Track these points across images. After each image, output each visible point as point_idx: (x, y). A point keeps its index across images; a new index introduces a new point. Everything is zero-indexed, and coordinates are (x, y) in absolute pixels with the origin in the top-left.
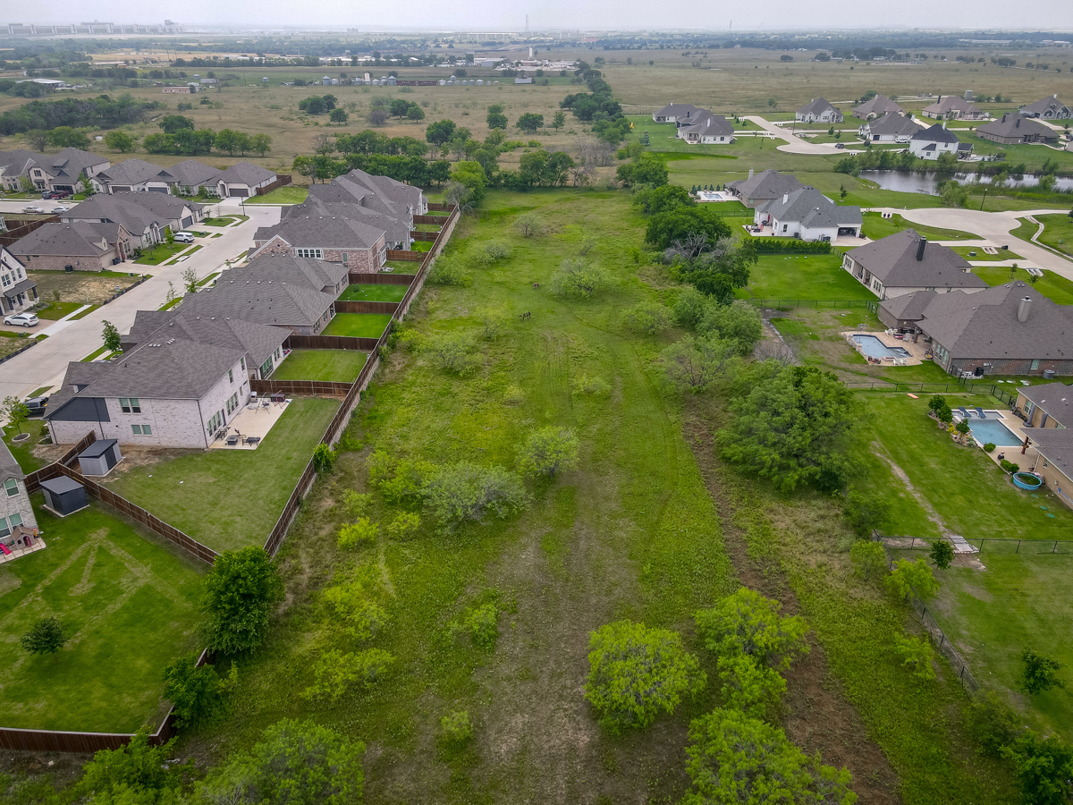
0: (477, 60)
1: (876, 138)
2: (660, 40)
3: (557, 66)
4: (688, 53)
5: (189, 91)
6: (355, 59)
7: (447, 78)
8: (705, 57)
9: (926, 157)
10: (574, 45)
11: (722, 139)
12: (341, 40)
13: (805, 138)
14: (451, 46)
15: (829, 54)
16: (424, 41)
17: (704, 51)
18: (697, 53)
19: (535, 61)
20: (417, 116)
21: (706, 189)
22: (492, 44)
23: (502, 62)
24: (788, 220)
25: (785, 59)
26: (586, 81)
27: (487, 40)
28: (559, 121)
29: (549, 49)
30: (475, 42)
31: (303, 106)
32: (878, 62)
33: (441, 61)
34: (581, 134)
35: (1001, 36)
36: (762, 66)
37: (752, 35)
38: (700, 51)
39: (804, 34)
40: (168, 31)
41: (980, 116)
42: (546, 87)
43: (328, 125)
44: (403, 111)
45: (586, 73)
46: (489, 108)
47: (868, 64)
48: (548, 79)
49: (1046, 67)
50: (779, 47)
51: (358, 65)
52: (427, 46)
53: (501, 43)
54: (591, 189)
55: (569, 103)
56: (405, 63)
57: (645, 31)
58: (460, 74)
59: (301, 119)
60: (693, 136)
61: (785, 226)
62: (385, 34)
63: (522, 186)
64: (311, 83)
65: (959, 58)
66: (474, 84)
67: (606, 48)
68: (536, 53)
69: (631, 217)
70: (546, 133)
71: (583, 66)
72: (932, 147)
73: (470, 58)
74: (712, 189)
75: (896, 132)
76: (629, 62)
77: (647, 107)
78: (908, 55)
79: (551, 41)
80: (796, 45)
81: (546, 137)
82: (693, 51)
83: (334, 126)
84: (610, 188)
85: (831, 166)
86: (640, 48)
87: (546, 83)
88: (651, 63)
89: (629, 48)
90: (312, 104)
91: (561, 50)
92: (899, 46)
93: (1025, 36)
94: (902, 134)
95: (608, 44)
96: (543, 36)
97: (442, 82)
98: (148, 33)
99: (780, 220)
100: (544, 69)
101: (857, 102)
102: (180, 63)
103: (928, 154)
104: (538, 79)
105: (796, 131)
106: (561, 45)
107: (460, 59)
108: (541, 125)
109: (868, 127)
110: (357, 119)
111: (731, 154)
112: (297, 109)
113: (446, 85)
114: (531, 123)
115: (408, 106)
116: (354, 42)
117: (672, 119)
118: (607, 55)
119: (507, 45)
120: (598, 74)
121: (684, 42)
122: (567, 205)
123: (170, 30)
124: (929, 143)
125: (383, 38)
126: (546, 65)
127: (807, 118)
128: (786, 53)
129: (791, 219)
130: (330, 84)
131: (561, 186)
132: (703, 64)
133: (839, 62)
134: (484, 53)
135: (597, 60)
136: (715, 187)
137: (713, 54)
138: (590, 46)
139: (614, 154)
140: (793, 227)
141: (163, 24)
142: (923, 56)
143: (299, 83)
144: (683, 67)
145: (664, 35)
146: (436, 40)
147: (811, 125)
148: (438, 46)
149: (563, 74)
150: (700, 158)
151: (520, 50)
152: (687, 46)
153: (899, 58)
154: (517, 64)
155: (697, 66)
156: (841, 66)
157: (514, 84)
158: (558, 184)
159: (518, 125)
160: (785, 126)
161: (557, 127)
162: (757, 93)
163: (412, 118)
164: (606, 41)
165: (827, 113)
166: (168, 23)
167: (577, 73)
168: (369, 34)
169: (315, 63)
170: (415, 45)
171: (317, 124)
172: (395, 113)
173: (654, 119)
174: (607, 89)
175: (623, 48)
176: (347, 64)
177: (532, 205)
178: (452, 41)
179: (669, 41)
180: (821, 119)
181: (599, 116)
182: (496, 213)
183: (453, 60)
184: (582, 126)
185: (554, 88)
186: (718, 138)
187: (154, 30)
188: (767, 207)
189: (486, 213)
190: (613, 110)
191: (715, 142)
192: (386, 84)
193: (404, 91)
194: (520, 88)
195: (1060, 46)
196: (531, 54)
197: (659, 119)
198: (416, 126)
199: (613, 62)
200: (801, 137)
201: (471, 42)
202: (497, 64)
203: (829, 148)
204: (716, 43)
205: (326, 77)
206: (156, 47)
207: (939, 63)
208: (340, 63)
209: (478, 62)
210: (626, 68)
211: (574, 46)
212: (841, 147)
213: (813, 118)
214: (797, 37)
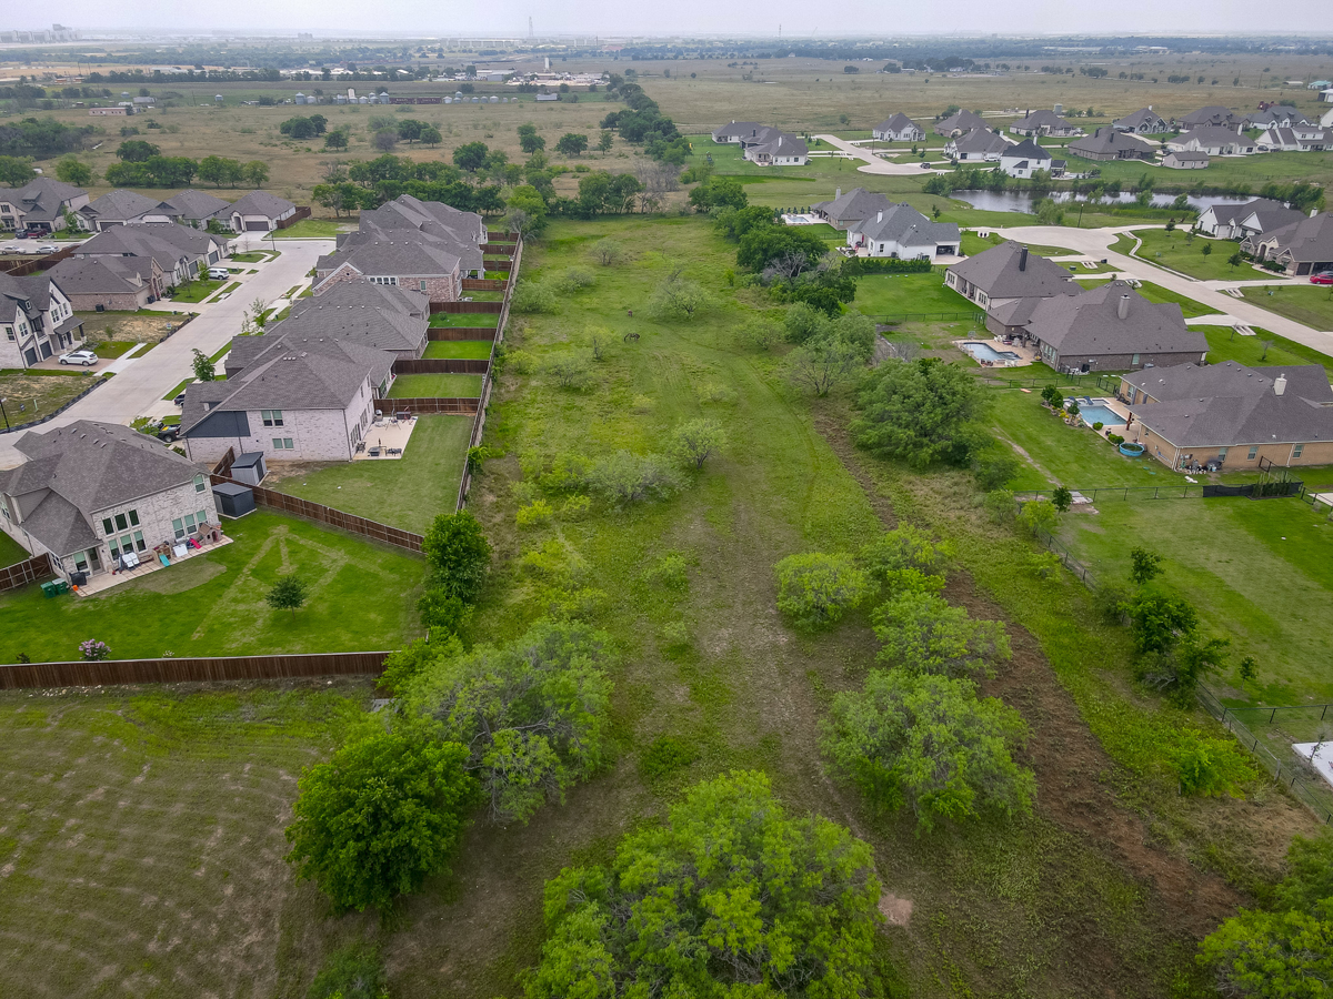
0: (481, 73)
1: (964, 156)
2: (697, 48)
3: (579, 81)
4: (735, 64)
5: (124, 113)
6: (327, 72)
7: (453, 94)
8: (755, 68)
9: (1018, 176)
10: (594, 54)
11: (796, 160)
12: (294, 48)
13: (887, 158)
14: (440, 56)
15: (900, 64)
16: (405, 49)
17: (753, 61)
18: (745, 63)
19: (553, 74)
20: (432, 139)
21: (789, 211)
22: (492, 53)
23: (513, 75)
24: (884, 240)
25: (850, 70)
26: (623, 97)
27: (483, 48)
28: (606, 144)
29: (564, 60)
30: (471, 51)
31: (286, 129)
32: (955, 74)
33: (436, 74)
34: (633, 157)
35: (1090, 42)
36: (824, 79)
37: (808, 42)
38: (748, 61)
39: (867, 42)
40: (58, 38)
41: (1072, 132)
42: (577, 104)
43: (324, 151)
44: (412, 132)
45: (620, 86)
46: (519, 128)
47: (944, 76)
48: (577, 95)
49: (1141, 77)
50: (840, 57)
51: (332, 79)
52: (411, 55)
53: (502, 52)
54: (662, 216)
55: (611, 122)
56: (392, 76)
57: (678, 38)
58: (467, 89)
59: (286, 144)
60: (763, 157)
61: (882, 246)
62: (351, 41)
63: (585, 213)
64: (281, 101)
65: (1046, 69)
66: (486, 101)
67: (635, 58)
68: (550, 64)
69: (713, 242)
70: (591, 157)
71: (615, 81)
72: (1024, 165)
73: (472, 71)
74: (796, 212)
75: (984, 150)
76: (667, 75)
77: (702, 126)
78: (987, 66)
79: (564, 50)
80: (860, 55)
81: (593, 161)
82: (740, 62)
83: (330, 152)
84: (682, 214)
85: (919, 187)
86: (676, 57)
87: (575, 100)
88: (694, 76)
89: (662, 58)
90: (297, 126)
91: (580, 60)
92: (976, 56)
93: (1116, 41)
94: (991, 152)
95: (636, 52)
96: (553, 43)
97: (448, 100)
98: (32, 42)
99: (876, 239)
100: (568, 83)
101: (938, 118)
102: (96, 78)
103: (1020, 172)
104: (563, 95)
105: (875, 151)
106: (579, 54)
107: (459, 71)
108: (585, 147)
109: (954, 145)
110: (357, 144)
111: (808, 176)
112: (277, 132)
113: (453, 103)
114: (573, 145)
115: (420, 127)
116: (312, 51)
117: (735, 139)
118: (639, 66)
119: (510, 54)
120: (637, 88)
121: (727, 50)
122: (639, 233)
123: (61, 36)
124: (1020, 160)
125: (349, 47)
126: (567, 79)
127: (886, 137)
128: (849, 63)
129: (888, 238)
130: (305, 102)
131: (627, 213)
132: (756, 77)
133: (912, 74)
134: (487, 65)
135: (628, 72)
136: (799, 209)
137: (764, 65)
138: (615, 56)
139: (677, 178)
140: (890, 246)
141: (51, 28)
142: (1004, 66)
143: (265, 102)
144: (731, 81)
145: (700, 42)
146: (421, 46)
147: (891, 144)
148: (424, 56)
149: (593, 88)
150: (775, 181)
151: (529, 61)
152: (732, 56)
153: (977, 69)
154: (532, 78)
155: (748, 78)
156: (913, 79)
157: (536, 101)
158: (624, 211)
159: (558, 148)
160: (862, 145)
161: (604, 150)
162: (824, 109)
163: (428, 142)
164: (633, 49)
165: (908, 130)
166: (58, 28)
167: (609, 88)
168: (329, 41)
169: (273, 77)
170: (395, 55)
171: (310, 150)
172: (405, 136)
173: (714, 139)
174: (652, 105)
175: (656, 58)
176: (317, 79)
177: (601, 234)
178: (441, 50)
179: (709, 50)
180: (901, 137)
181: (652, 136)
182: (562, 243)
183: (450, 73)
184: (632, 148)
185: (586, 105)
186: (792, 159)
187: (40, 38)
188: (861, 227)
189: (551, 242)
190: (667, 128)
191: (788, 164)
192: (376, 102)
193: (403, 110)
194: (545, 106)
195: (1156, 52)
196: (547, 66)
197: (719, 139)
198: (433, 151)
199: (646, 74)
200: (881, 157)
201: (464, 51)
202: (508, 78)
203: (915, 168)
204: (766, 51)
205: (300, 94)
206: (50, 58)
207: (1022, 75)
208: (307, 76)
209: (483, 75)
210: (664, 82)
211: (594, 56)
212: (926, 166)
213: (893, 135)
214: (858, 44)
